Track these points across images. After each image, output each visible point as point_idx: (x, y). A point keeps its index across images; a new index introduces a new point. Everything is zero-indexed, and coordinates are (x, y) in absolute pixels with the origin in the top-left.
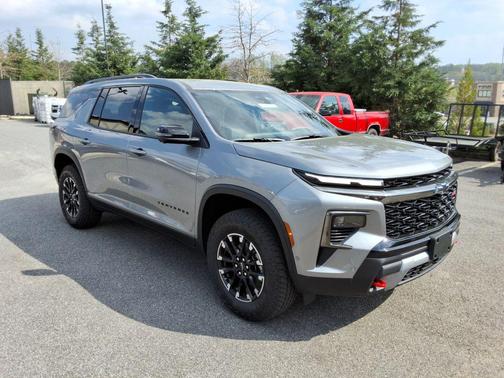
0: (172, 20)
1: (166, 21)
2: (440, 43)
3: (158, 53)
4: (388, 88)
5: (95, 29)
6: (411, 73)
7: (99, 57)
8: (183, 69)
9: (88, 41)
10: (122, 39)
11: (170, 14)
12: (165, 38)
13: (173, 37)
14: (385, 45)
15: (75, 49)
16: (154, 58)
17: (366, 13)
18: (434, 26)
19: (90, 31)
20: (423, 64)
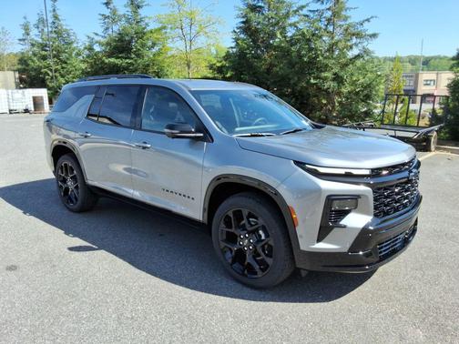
0: (114, 12)
1: (107, 12)
2: (374, 36)
3: (100, 44)
4: (325, 79)
5: (42, 21)
6: (347, 65)
7: (43, 47)
8: (126, 58)
9: (34, 33)
10: (66, 30)
11: (111, 6)
12: (107, 29)
13: (116, 28)
14: (321, 37)
15: (20, 40)
16: (97, 48)
17: (303, 7)
18: (368, 20)
19: (36, 22)
20: (357, 57)
